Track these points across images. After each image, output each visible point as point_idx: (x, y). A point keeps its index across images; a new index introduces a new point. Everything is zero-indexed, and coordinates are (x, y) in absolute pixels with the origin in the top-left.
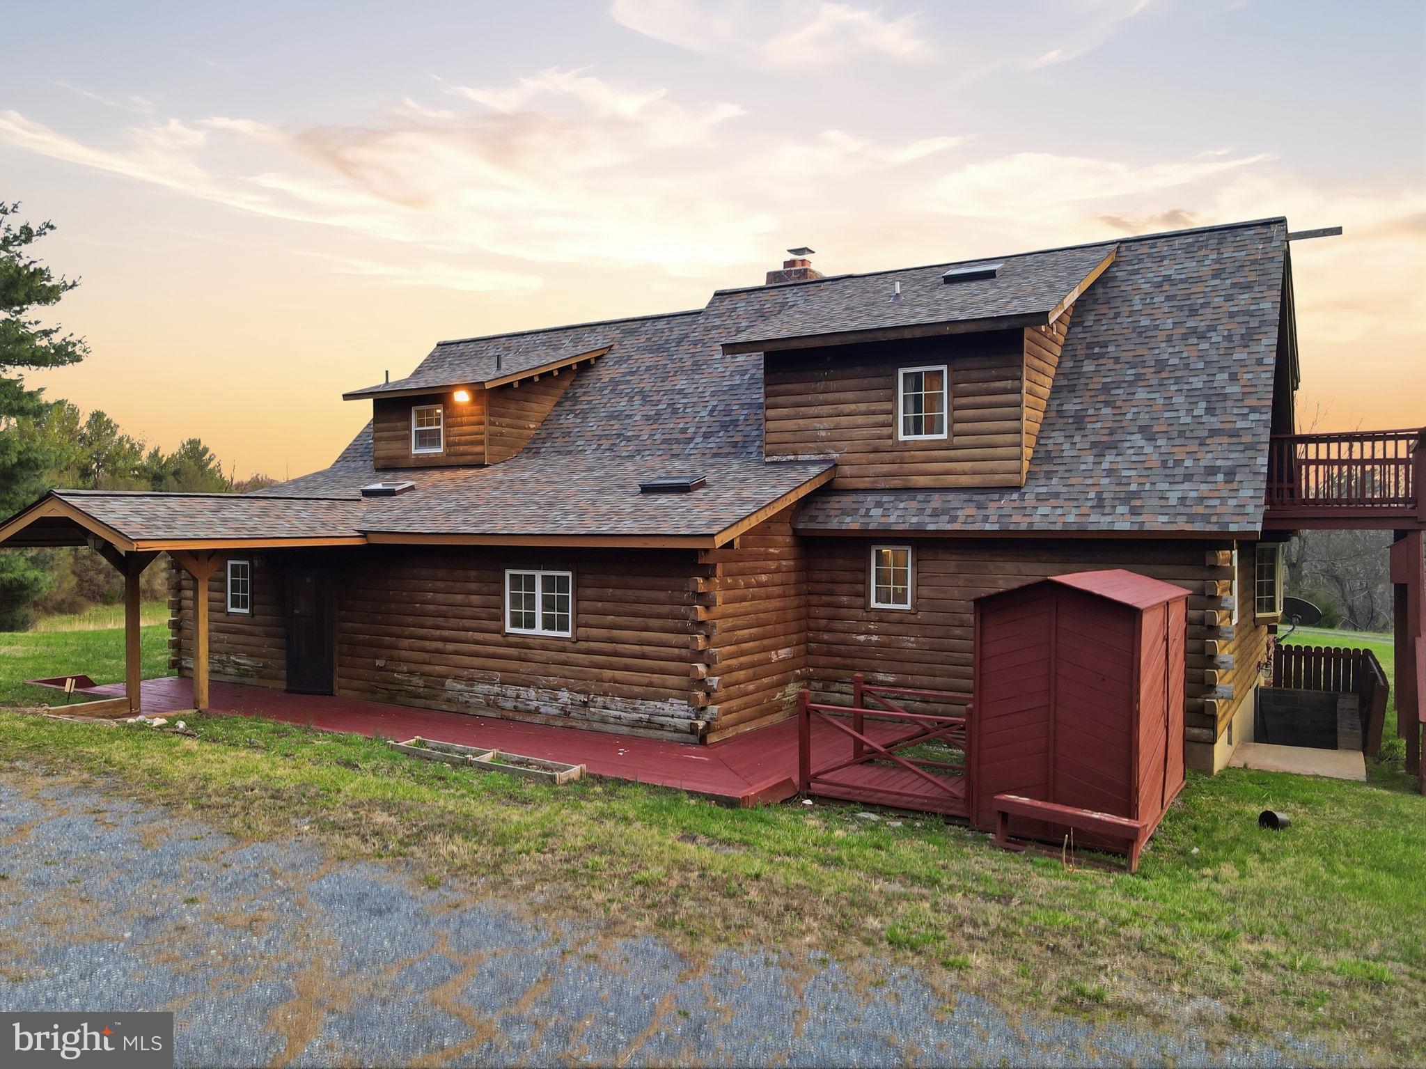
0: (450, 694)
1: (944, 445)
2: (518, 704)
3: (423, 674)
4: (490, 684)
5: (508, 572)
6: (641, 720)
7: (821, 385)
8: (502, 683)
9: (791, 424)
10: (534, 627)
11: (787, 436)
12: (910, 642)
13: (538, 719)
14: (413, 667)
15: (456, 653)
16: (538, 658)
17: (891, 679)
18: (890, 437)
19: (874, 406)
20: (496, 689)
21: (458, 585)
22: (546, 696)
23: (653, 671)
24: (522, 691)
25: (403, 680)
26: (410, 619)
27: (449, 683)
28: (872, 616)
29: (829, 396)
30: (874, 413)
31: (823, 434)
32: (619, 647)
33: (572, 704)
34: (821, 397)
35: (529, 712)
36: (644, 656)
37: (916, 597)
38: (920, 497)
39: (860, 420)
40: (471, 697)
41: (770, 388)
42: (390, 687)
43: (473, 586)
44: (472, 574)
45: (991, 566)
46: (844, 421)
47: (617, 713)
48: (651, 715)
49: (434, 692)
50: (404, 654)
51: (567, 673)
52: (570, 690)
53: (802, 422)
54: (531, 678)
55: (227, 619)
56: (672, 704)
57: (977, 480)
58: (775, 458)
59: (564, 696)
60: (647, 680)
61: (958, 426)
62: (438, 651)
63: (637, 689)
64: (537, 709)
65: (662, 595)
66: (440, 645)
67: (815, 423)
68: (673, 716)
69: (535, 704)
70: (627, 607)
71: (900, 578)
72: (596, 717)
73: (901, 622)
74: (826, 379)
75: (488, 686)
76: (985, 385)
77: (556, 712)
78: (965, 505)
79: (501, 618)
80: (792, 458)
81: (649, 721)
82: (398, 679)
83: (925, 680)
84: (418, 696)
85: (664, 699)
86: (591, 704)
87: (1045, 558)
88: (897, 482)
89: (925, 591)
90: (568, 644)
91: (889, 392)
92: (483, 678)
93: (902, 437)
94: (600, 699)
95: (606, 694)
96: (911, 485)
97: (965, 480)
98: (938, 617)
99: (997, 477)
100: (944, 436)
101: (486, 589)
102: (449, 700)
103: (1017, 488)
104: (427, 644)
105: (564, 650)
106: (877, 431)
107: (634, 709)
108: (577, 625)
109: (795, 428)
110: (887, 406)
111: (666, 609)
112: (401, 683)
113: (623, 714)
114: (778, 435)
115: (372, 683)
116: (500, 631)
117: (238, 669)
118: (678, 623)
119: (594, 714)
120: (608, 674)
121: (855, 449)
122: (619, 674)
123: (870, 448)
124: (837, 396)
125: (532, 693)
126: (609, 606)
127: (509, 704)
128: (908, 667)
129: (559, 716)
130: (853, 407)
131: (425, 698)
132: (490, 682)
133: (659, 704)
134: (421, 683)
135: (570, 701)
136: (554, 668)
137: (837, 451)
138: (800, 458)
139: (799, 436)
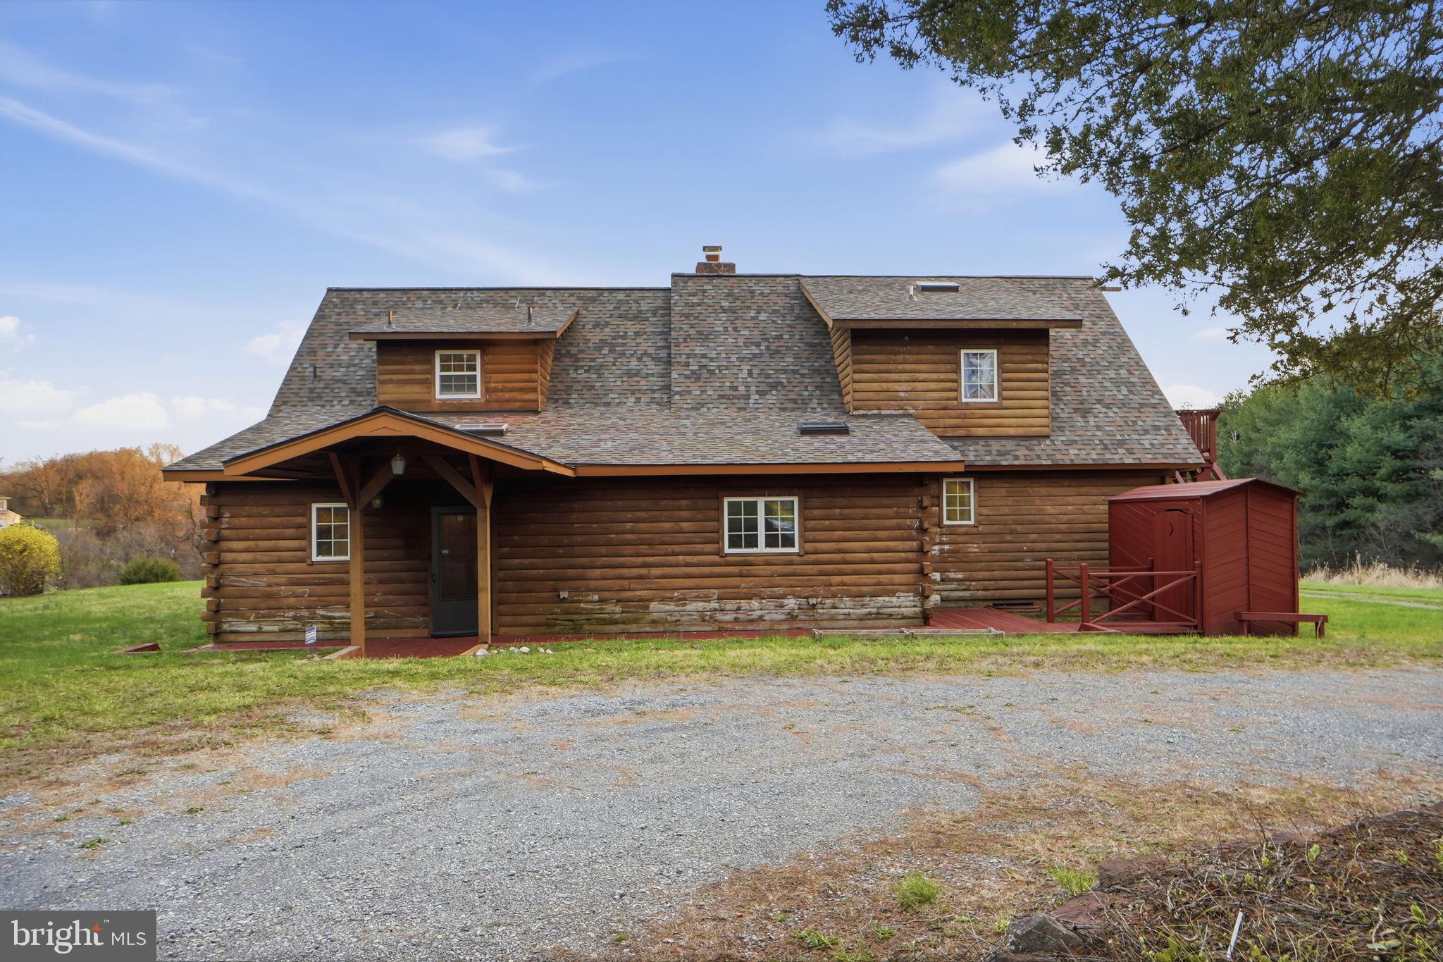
0: (655, 616)
1: (996, 406)
2: (739, 616)
3: (619, 601)
4: (705, 601)
5: (726, 500)
6: (870, 614)
7: (900, 357)
8: (720, 599)
9: (876, 386)
10: (756, 546)
11: (871, 395)
12: (974, 548)
13: (761, 626)
14: (606, 595)
15: (663, 577)
16: (761, 572)
17: (960, 576)
18: (956, 399)
19: (942, 376)
20: (714, 605)
21: (665, 513)
22: (770, 604)
23: (880, 573)
24: (744, 604)
25: (593, 610)
26: (603, 550)
27: (654, 606)
28: (944, 530)
29: (907, 366)
30: (942, 381)
31: (902, 394)
32: (848, 556)
33: (799, 609)
34: (900, 367)
35: (752, 621)
36: (873, 562)
37: (978, 514)
38: (982, 442)
39: (933, 385)
40: (682, 616)
41: (856, 357)
42: (575, 617)
43: (685, 514)
44: (684, 503)
45: (1030, 490)
46: (919, 386)
47: (846, 611)
48: (881, 608)
49: (635, 616)
50: (593, 584)
51: (792, 582)
52: (796, 597)
53: (884, 385)
54: (754, 591)
55: (311, 569)
56: (899, 597)
57: (1020, 431)
58: (862, 412)
59: (791, 603)
60: (875, 581)
61: (1005, 394)
62: (641, 577)
63: (865, 589)
64: (761, 618)
65: (889, 511)
66: (643, 571)
67: (896, 386)
68: (899, 607)
69: (758, 613)
70: (854, 523)
71: (964, 502)
72: (825, 617)
73: (966, 534)
74: (905, 353)
75: (702, 604)
76: (1024, 366)
77: (783, 617)
78: (1018, 448)
79: (719, 540)
80: (876, 412)
81: (878, 613)
82: (587, 609)
83: (986, 574)
84: (616, 622)
85: (891, 593)
86: (820, 606)
87: (1066, 484)
88: (961, 432)
89: (985, 511)
90: (796, 558)
91: (954, 366)
92: (697, 597)
93: (964, 400)
94: (828, 601)
95: (834, 596)
96: (972, 434)
97: (1011, 431)
98: (995, 528)
99: (1034, 429)
100: (995, 399)
101: (700, 516)
102: (654, 622)
103: (1048, 437)
104: (625, 571)
105: (791, 563)
106: (946, 394)
107: (863, 605)
108: (804, 540)
109: (879, 389)
110: (954, 376)
111: (894, 522)
112: (591, 611)
113: (851, 611)
114: (864, 395)
115: (549, 617)
116: (719, 552)
117: (331, 624)
118: (905, 533)
119: (823, 614)
120: (837, 579)
121: (929, 407)
122: (846, 579)
123: (941, 406)
124: (913, 366)
125: (755, 604)
126: (837, 523)
127: (729, 617)
128: (973, 566)
129: (786, 620)
130: (926, 375)
131: (624, 623)
132: (707, 599)
133: (887, 599)
134: (618, 609)
135: (797, 607)
136: (778, 580)
137: (914, 408)
138: (883, 412)
139: (882, 395)
